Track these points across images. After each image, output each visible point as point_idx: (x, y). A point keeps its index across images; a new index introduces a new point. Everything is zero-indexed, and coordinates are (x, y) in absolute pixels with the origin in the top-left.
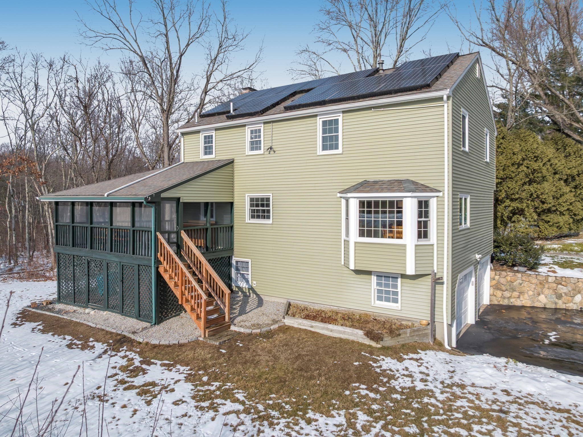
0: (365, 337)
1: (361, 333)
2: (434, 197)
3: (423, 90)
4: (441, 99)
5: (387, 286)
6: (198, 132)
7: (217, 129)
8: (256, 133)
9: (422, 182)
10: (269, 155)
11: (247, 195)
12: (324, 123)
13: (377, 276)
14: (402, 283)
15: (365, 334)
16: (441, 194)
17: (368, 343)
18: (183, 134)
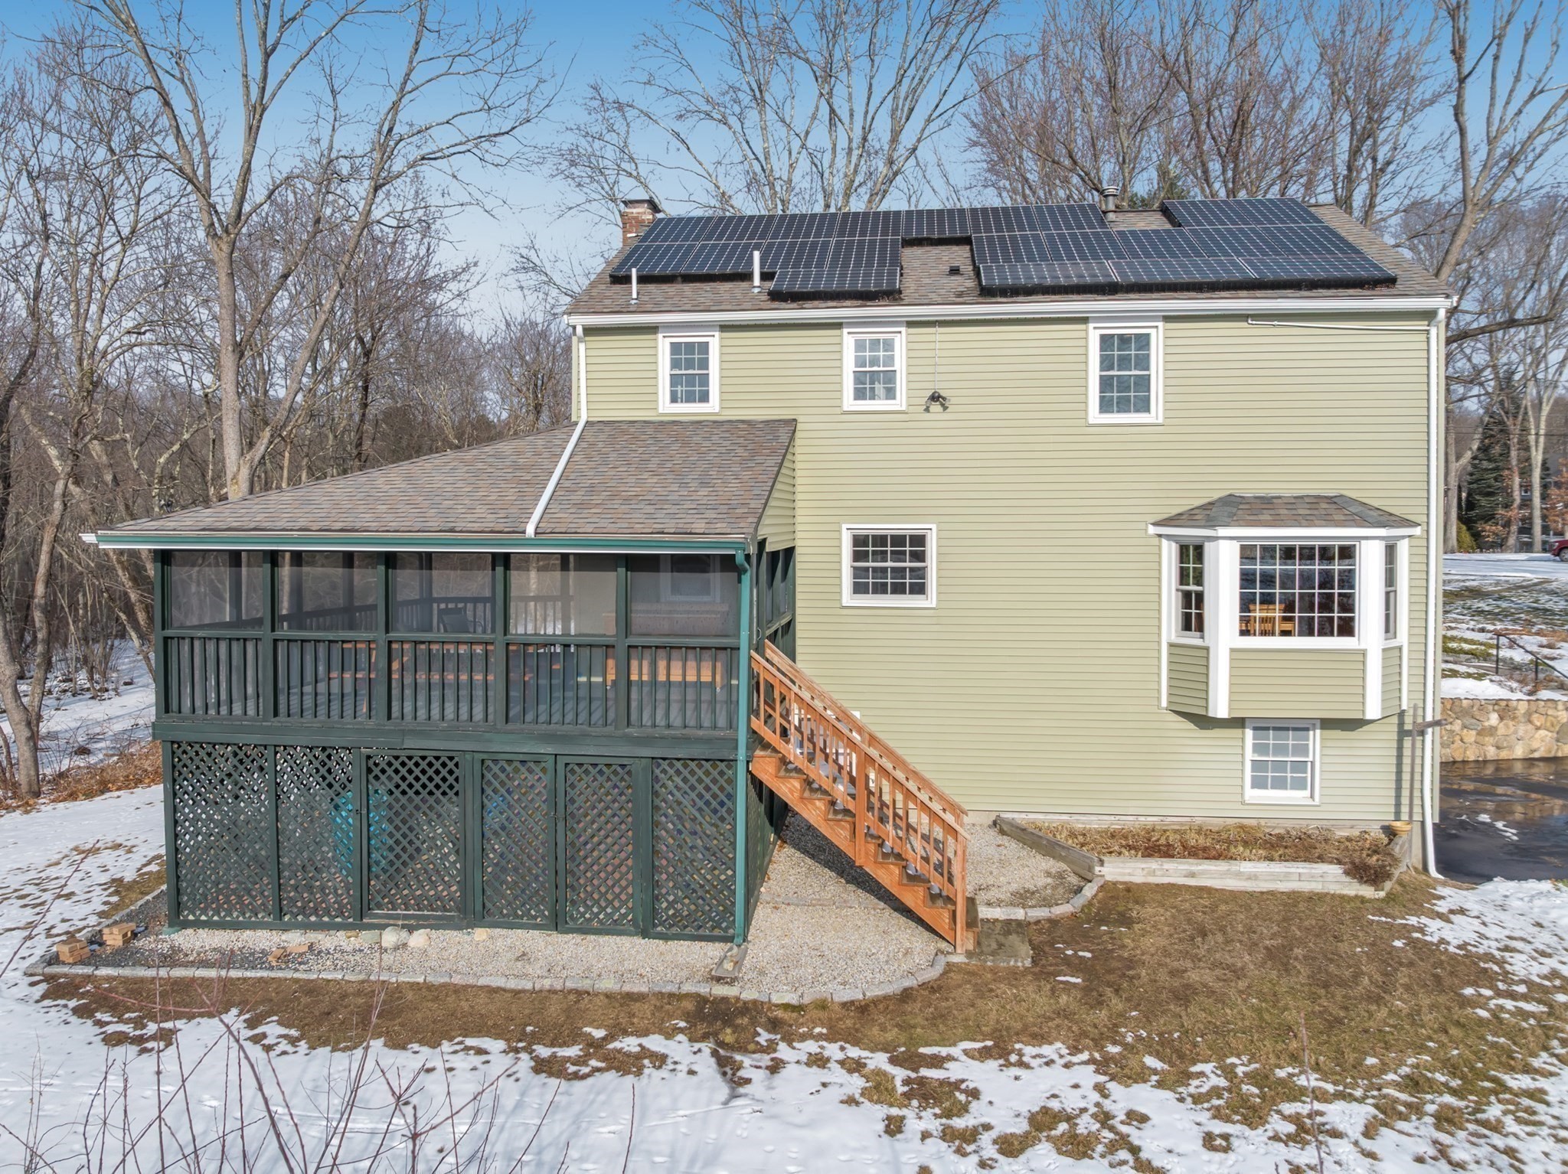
0: (1348, 879)
1: (1335, 870)
2: (1403, 537)
3: (1378, 291)
4: (1429, 315)
5: (1281, 750)
6: (652, 329)
7: (725, 327)
8: (875, 351)
9: (1375, 503)
10: (927, 416)
11: (845, 527)
12: (1106, 341)
13: (1255, 729)
14: (1322, 739)
15: (1347, 873)
16: (1417, 531)
17: (1352, 893)
18: (589, 331)
